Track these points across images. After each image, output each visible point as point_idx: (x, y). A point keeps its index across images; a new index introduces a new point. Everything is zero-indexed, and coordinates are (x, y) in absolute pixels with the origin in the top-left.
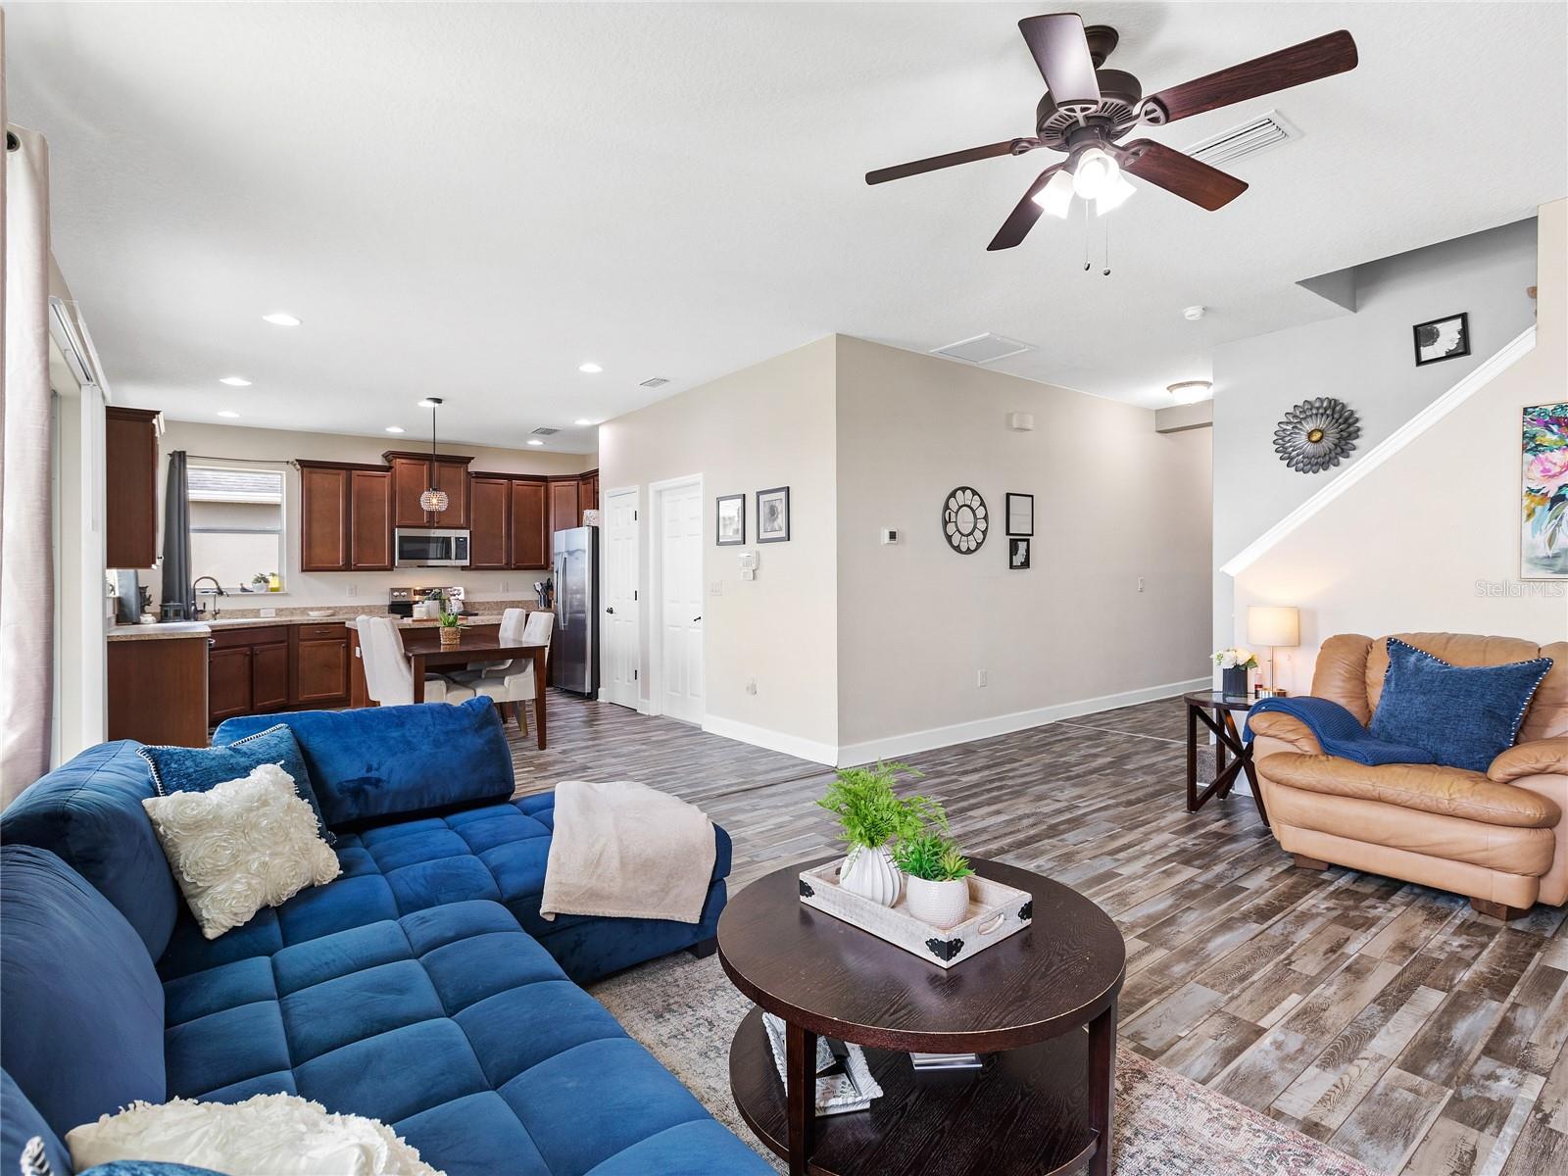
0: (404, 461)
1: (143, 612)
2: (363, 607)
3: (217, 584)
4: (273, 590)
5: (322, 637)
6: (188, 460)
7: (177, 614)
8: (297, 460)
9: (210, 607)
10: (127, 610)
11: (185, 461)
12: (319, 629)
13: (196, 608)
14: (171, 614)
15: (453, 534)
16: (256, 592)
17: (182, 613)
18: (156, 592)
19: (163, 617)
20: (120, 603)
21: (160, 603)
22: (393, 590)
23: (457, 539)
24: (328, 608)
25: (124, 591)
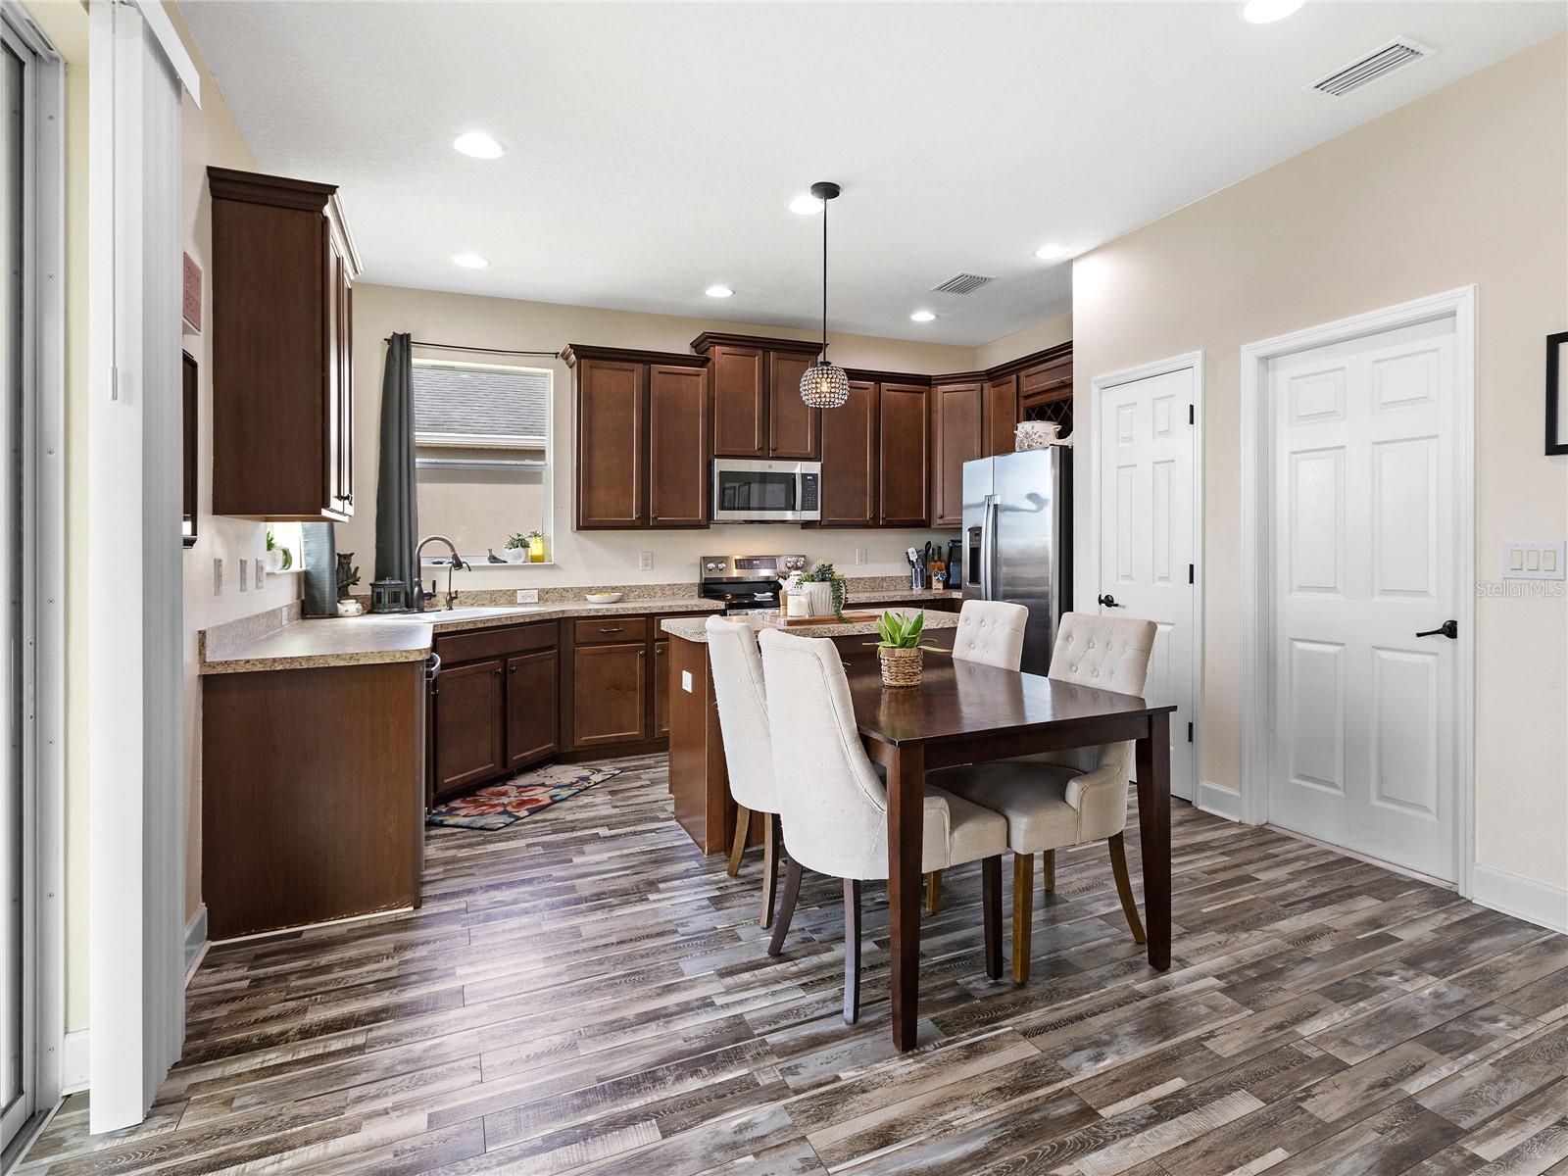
0: (726, 349)
1: (343, 594)
2: (662, 587)
3: (453, 550)
4: (534, 559)
5: (609, 639)
6: (414, 350)
7: (395, 598)
8: (572, 346)
9: (442, 588)
10: (318, 595)
11: (408, 350)
12: (604, 625)
13: (421, 590)
14: (385, 599)
15: (798, 468)
16: (510, 562)
17: (402, 598)
18: (365, 563)
19: (373, 606)
20: (306, 581)
21: (372, 581)
22: (706, 560)
23: (804, 476)
24: (614, 589)
25: (312, 561)
